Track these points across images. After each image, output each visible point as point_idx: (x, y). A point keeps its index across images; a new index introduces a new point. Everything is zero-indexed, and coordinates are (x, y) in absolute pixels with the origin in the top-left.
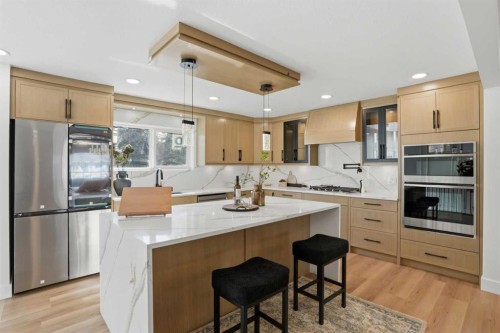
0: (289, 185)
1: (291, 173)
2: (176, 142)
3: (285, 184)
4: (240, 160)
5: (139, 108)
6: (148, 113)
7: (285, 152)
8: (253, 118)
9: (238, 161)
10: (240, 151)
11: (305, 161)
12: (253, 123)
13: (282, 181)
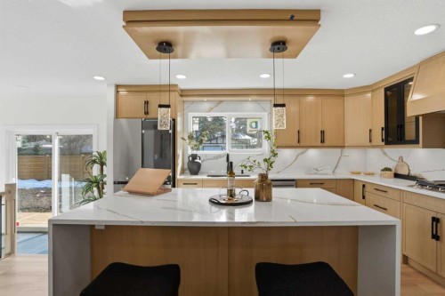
0: (397, 176)
1: (401, 158)
2: (251, 127)
3: (392, 173)
4: (322, 141)
5: (209, 99)
6: (221, 102)
7: (386, 129)
8: (343, 90)
9: (319, 143)
10: (322, 132)
11: (416, 142)
12: (343, 96)
13: (387, 169)
